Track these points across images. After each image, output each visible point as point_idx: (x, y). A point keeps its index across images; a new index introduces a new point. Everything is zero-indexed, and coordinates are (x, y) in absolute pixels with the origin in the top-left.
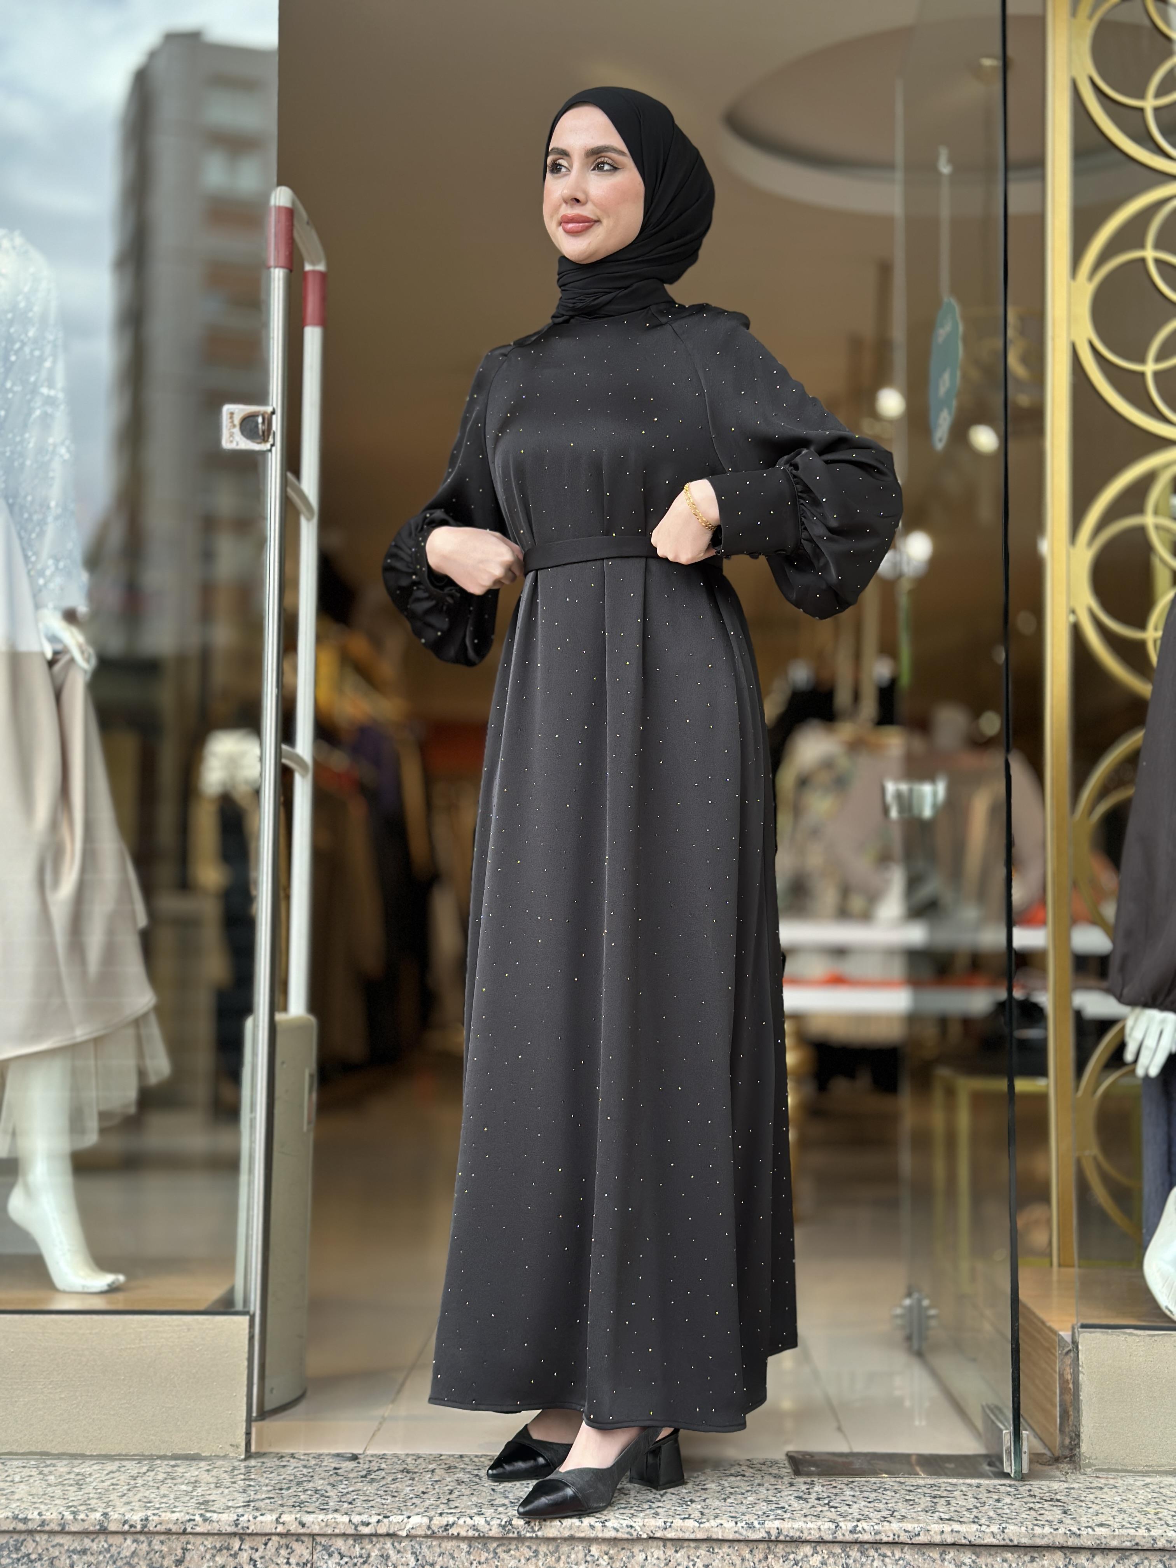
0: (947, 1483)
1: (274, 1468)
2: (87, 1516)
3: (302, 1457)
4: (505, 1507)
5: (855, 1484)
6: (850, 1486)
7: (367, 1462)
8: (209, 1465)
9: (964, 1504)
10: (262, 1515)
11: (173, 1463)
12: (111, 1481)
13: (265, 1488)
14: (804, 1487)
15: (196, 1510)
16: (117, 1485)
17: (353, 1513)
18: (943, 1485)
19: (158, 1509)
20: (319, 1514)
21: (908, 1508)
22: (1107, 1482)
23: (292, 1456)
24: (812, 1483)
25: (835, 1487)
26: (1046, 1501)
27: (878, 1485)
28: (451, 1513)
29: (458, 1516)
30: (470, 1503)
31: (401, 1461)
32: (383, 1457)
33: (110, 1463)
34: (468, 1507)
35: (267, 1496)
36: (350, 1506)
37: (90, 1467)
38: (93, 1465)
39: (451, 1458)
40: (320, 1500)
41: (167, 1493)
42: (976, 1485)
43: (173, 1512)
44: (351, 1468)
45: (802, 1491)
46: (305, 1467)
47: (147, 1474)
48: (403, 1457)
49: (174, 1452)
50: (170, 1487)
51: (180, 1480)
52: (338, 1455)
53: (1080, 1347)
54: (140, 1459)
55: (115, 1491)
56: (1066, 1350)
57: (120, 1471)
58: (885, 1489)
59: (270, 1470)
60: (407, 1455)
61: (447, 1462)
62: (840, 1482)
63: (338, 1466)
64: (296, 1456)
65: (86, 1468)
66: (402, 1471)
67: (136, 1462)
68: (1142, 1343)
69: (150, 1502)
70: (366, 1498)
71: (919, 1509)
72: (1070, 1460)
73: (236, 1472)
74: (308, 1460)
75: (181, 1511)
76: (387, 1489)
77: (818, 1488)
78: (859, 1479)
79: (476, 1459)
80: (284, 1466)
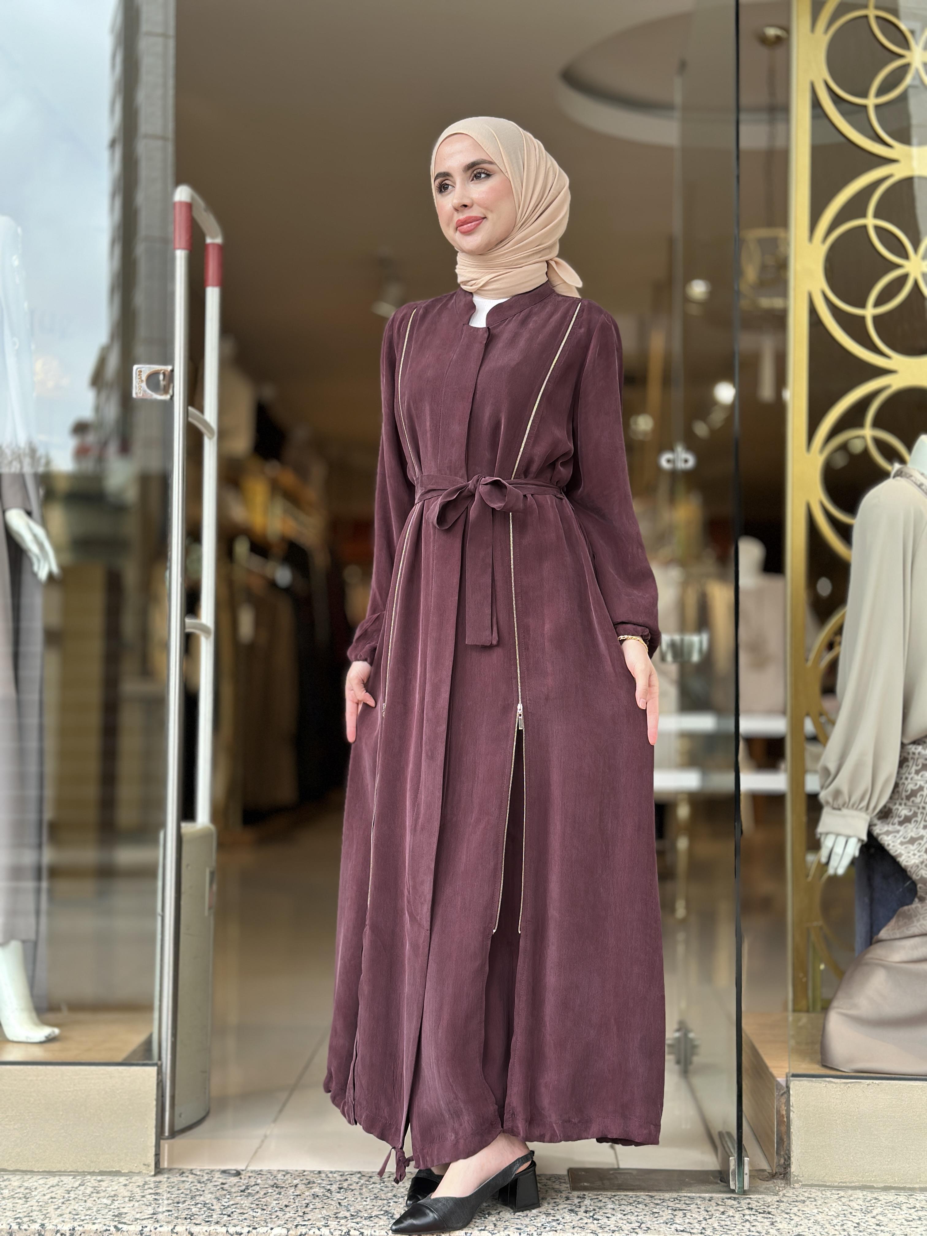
0: (686, 1197)
1: (176, 1182)
2: (29, 1226)
3: (198, 1173)
4: (346, 1220)
5: (616, 1198)
6: (612, 1199)
7: (247, 1177)
8: (127, 1180)
9: (697, 1217)
10: (160, 1226)
11: (99, 1178)
12: (50, 1195)
13: (166, 1202)
14: (576, 1201)
15: (111, 1222)
16: (55, 1198)
17: (231, 1225)
18: (683, 1199)
19: (83, 1220)
20: (204, 1226)
21: (653, 1220)
22: (809, 1196)
23: (191, 1172)
24: (584, 1198)
25: (601, 1201)
26: (760, 1213)
27: (634, 1199)
28: (304, 1225)
29: (309, 1227)
30: (321, 1216)
31: (272, 1177)
32: (260, 1173)
33: (52, 1178)
34: (318, 1220)
35: (167, 1209)
36: (230, 1218)
37: (37, 1182)
38: (39, 1179)
39: (312, 1173)
40: (206, 1213)
41: (91, 1205)
42: (708, 1198)
43: (94, 1224)
44: (234, 1184)
45: (575, 1205)
46: (199, 1182)
47: (79, 1188)
48: (275, 1173)
49: (102, 1170)
50: (95, 1201)
51: (102, 1194)
52: (224, 1172)
53: (791, 1092)
54: (75, 1175)
55: (53, 1204)
56: (782, 1092)
57: (58, 1185)
58: (639, 1203)
59: (173, 1185)
60: (279, 1171)
61: (308, 1178)
62: (604, 1196)
63: (224, 1181)
64: (194, 1172)
65: (33, 1182)
66: (273, 1186)
67: (71, 1177)
68: (839, 1089)
69: (77, 1215)
70: (241, 1212)
71: (662, 1221)
72: (784, 1177)
73: (146, 1187)
74: (202, 1176)
75: (100, 1223)
76: (260, 1203)
77: (587, 1202)
78: (619, 1193)
79: (330, 1175)
80: (184, 1181)
